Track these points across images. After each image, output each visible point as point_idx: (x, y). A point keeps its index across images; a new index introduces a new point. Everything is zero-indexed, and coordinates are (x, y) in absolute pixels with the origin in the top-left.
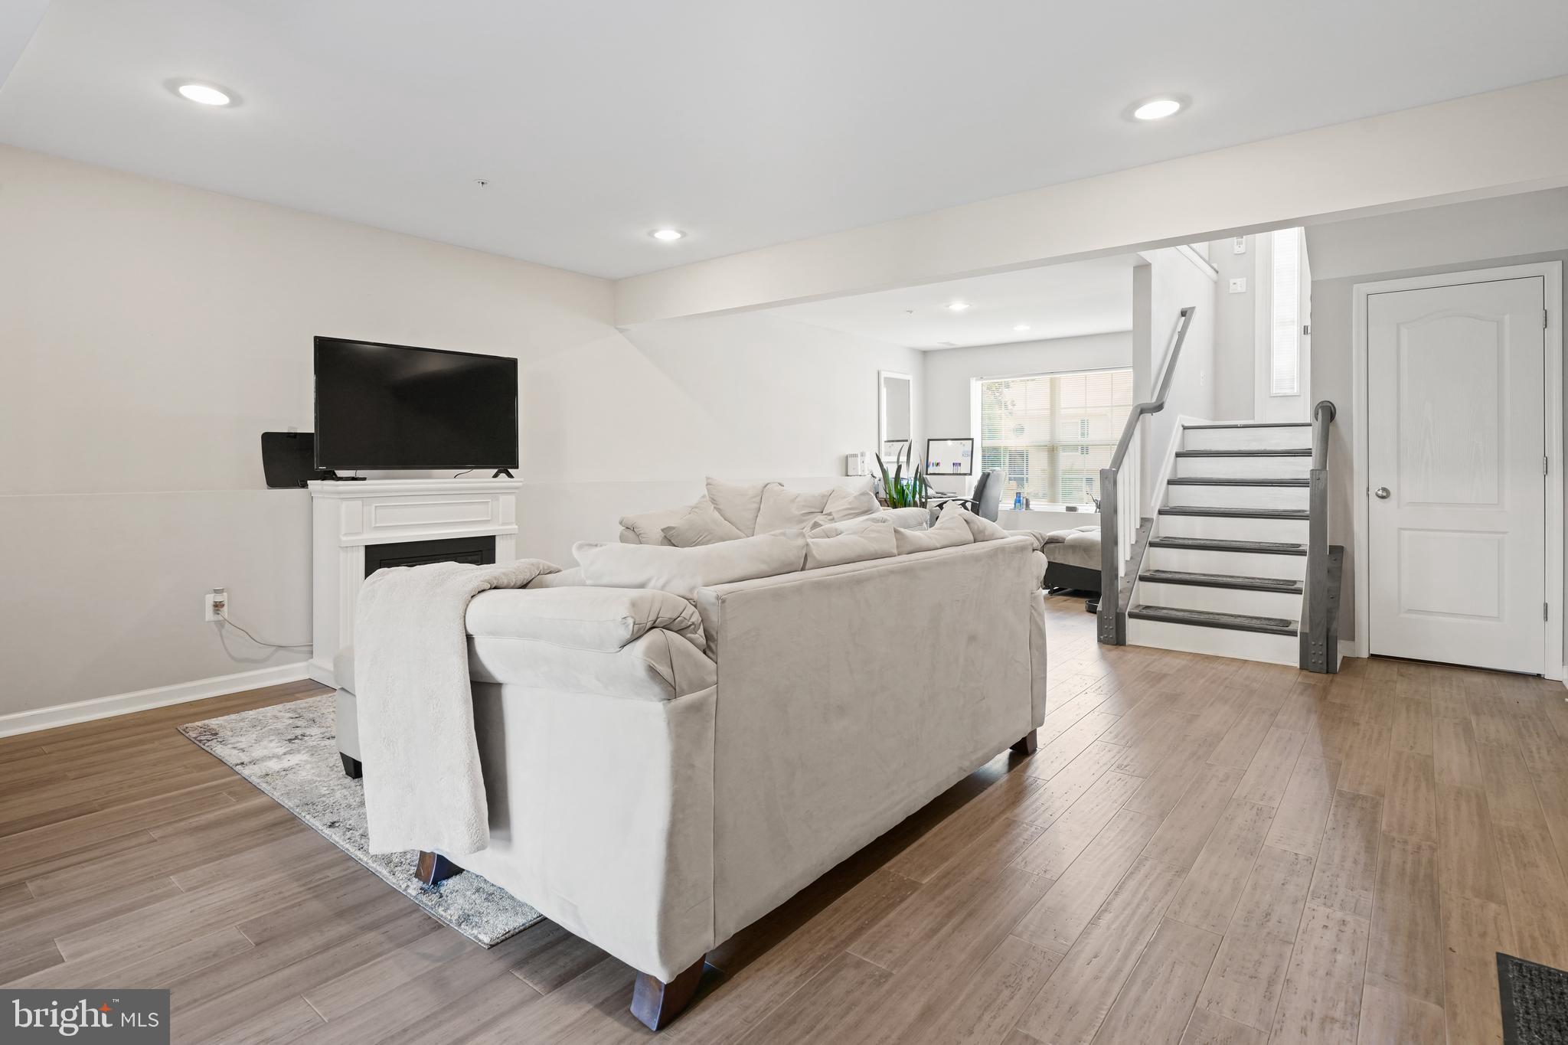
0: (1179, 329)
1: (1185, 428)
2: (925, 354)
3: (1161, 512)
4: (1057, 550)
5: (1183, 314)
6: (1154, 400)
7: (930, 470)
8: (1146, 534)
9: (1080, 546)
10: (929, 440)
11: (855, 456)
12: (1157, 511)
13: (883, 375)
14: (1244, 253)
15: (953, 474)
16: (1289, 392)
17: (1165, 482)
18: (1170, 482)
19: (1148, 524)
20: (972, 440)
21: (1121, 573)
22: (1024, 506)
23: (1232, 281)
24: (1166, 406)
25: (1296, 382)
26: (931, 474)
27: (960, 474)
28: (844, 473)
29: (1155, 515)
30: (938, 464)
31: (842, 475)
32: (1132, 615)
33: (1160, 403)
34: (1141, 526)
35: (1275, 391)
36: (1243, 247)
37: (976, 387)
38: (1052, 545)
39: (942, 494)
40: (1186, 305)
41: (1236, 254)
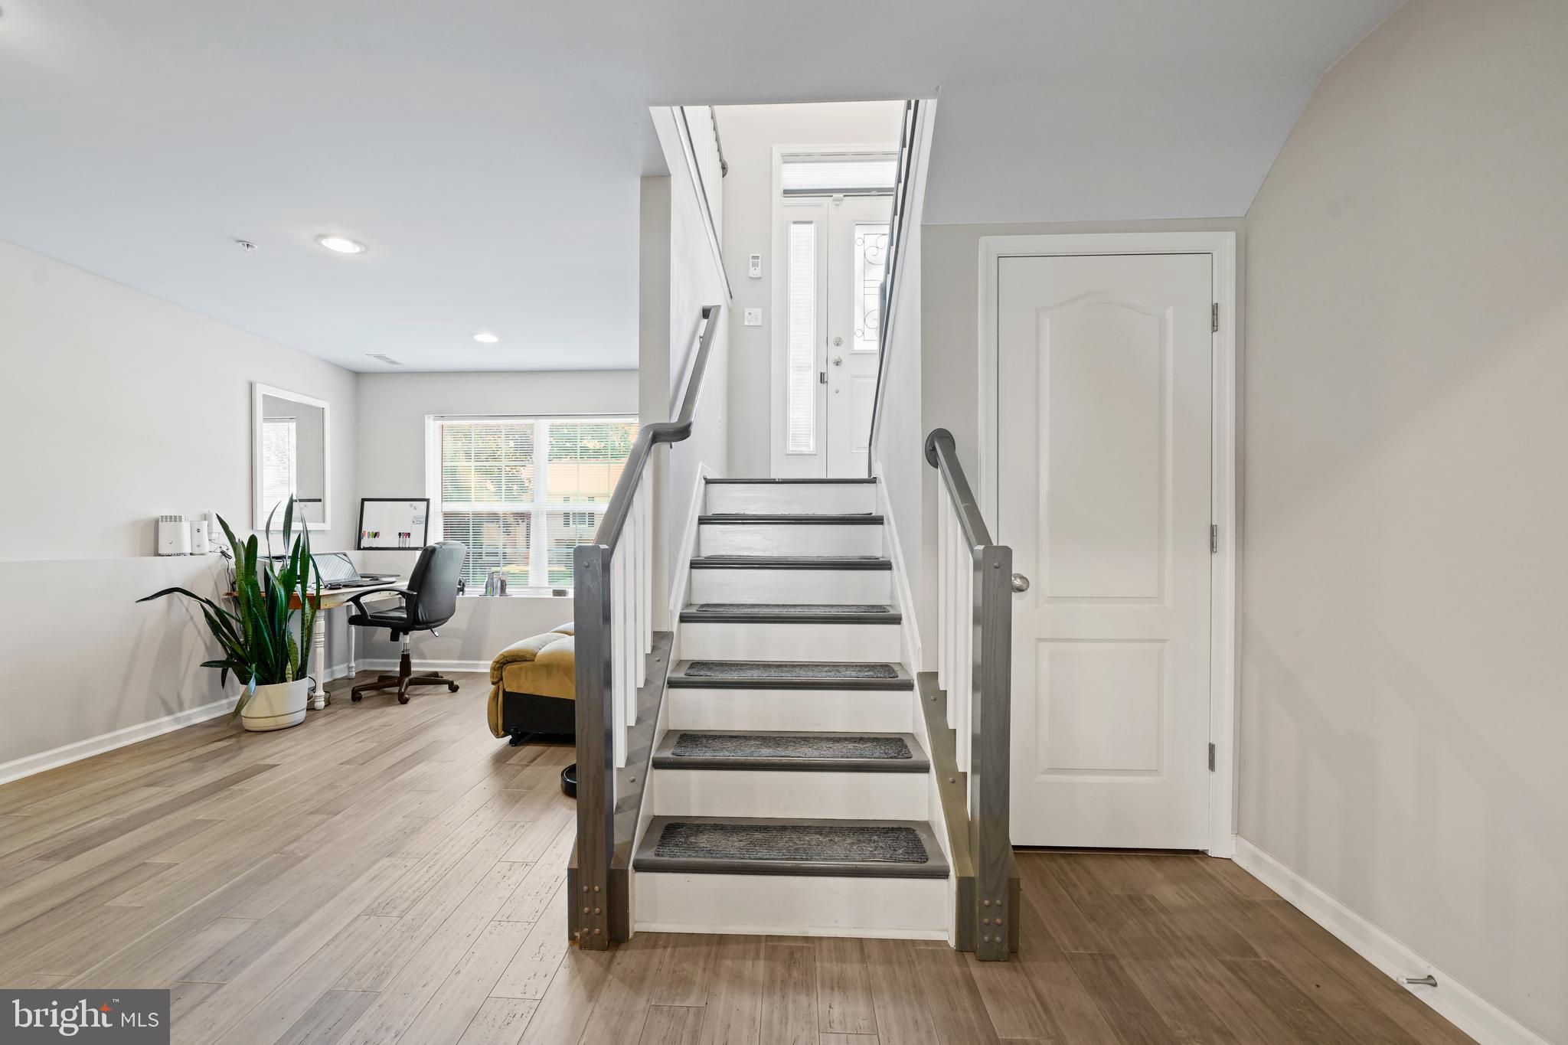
0: (701, 332)
1: (708, 482)
2: (358, 376)
3: (684, 619)
4: (523, 672)
5: (706, 313)
6: (675, 419)
7: (365, 543)
8: (663, 664)
9: (559, 666)
10: (363, 500)
11: (176, 519)
12: (677, 618)
13: (261, 391)
14: (759, 278)
15: (399, 549)
16: (805, 450)
17: (688, 564)
18: (695, 565)
19: (664, 644)
20: (427, 500)
21: (619, 759)
22: (499, 591)
23: (747, 311)
24: (693, 429)
25: (812, 439)
26: (365, 549)
27: (409, 549)
28: (152, 551)
29: (674, 625)
30: (376, 535)
31: (143, 555)
32: (640, 867)
33: (685, 424)
34: (654, 648)
35: (791, 448)
36: (759, 269)
37: (432, 427)
38: (515, 666)
39: (374, 578)
40: (708, 304)
41: (751, 278)
